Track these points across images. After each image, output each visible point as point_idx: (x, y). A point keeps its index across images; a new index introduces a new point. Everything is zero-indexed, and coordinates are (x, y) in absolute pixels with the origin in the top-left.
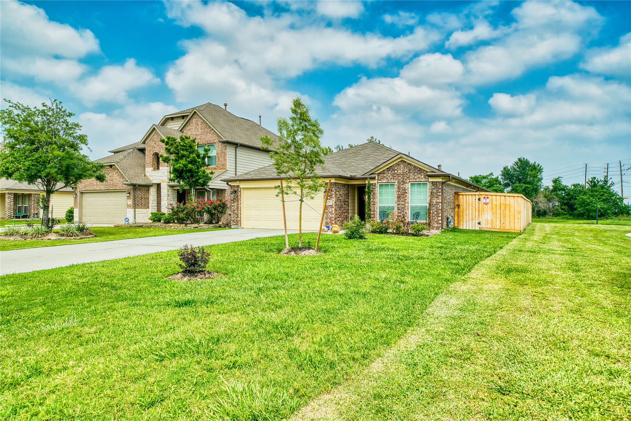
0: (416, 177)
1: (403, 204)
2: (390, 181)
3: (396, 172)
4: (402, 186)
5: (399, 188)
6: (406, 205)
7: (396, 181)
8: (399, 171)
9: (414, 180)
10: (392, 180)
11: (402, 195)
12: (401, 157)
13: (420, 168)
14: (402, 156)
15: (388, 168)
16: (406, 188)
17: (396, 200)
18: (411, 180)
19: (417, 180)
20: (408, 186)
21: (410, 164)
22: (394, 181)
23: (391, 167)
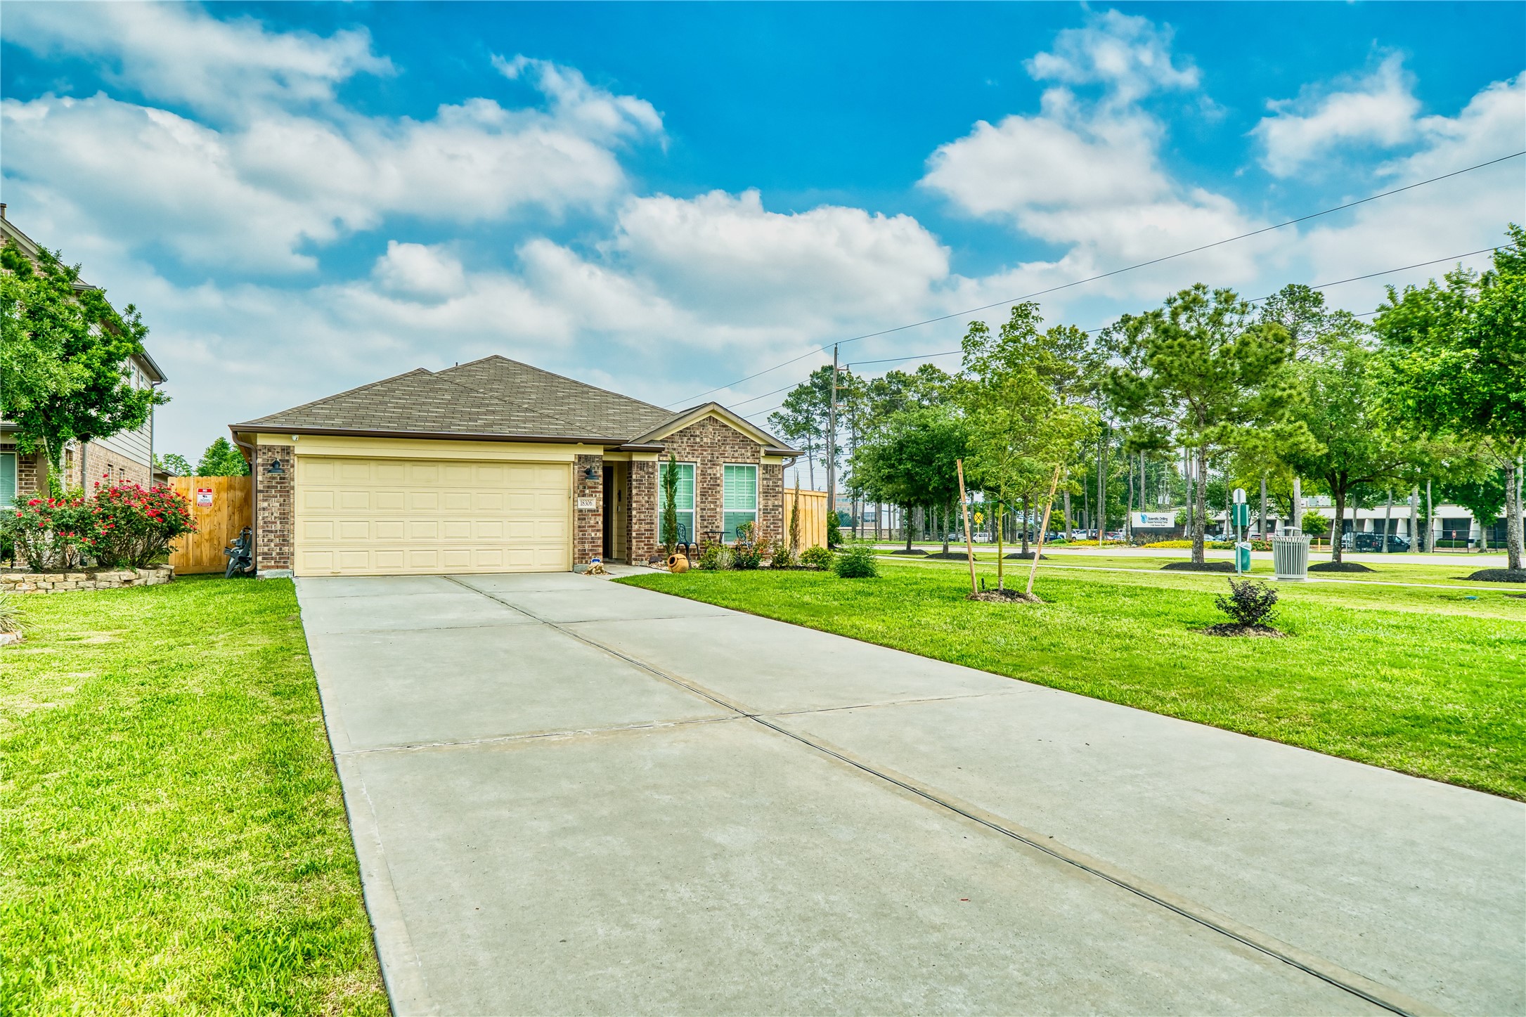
0: (736, 454)
1: (712, 509)
2: (686, 459)
3: (698, 440)
4: (709, 471)
5: (703, 474)
6: (718, 510)
7: (699, 460)
8: (705, 440)
9: (733, 460)
10: (690, 456)
11: (710, 489)
12: (713, 411)
13: (745, 437)
14: (716, 408)
15: (681, 432)
16: (718, 475)
17: (699, 499)
18: (727, 460)
19: (740, 460)
20: (720, 471)
21: (725, 426)
22: (694, 460)
23: (687, 428)
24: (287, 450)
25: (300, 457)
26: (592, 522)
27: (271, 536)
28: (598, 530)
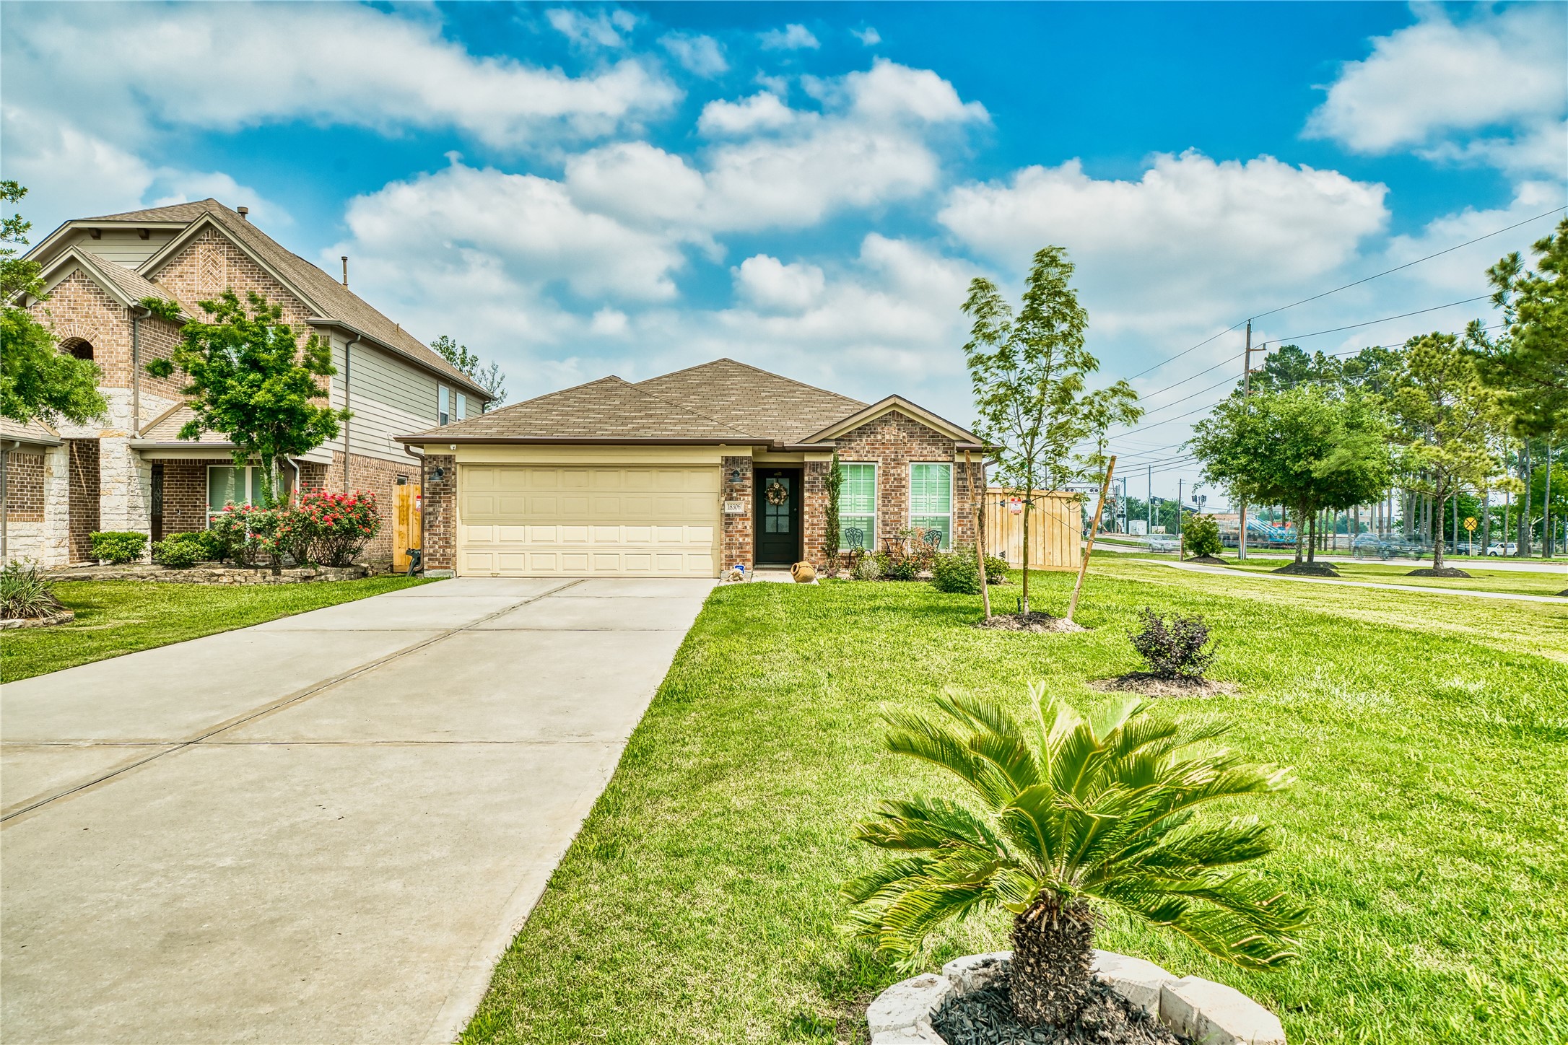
0: (925, 452)
1: (897, 513)
2: (866, 459)
3: (879, 437)
4: (892, 471)
5: (886, 474)
6: (903, 513)
7: (880, 459)
8: (887, 437)
9: (921, 459)
10: (870, 455)
11: (893, 492)
12: (895, 405)
13: (936, 432)
14: (898, 401)
15: (859, 429)
16: (903, 475)
17: (880, 502)
18: (914, 458)
19: (929, 458)
20: (908, 471)
21: (912, 421)
22: (875, 459)
23: (867, 425)
24: (449, 459)
25: (463, 465)
26: (740, 527)
27: (436, 539)
28: (746, 535)
